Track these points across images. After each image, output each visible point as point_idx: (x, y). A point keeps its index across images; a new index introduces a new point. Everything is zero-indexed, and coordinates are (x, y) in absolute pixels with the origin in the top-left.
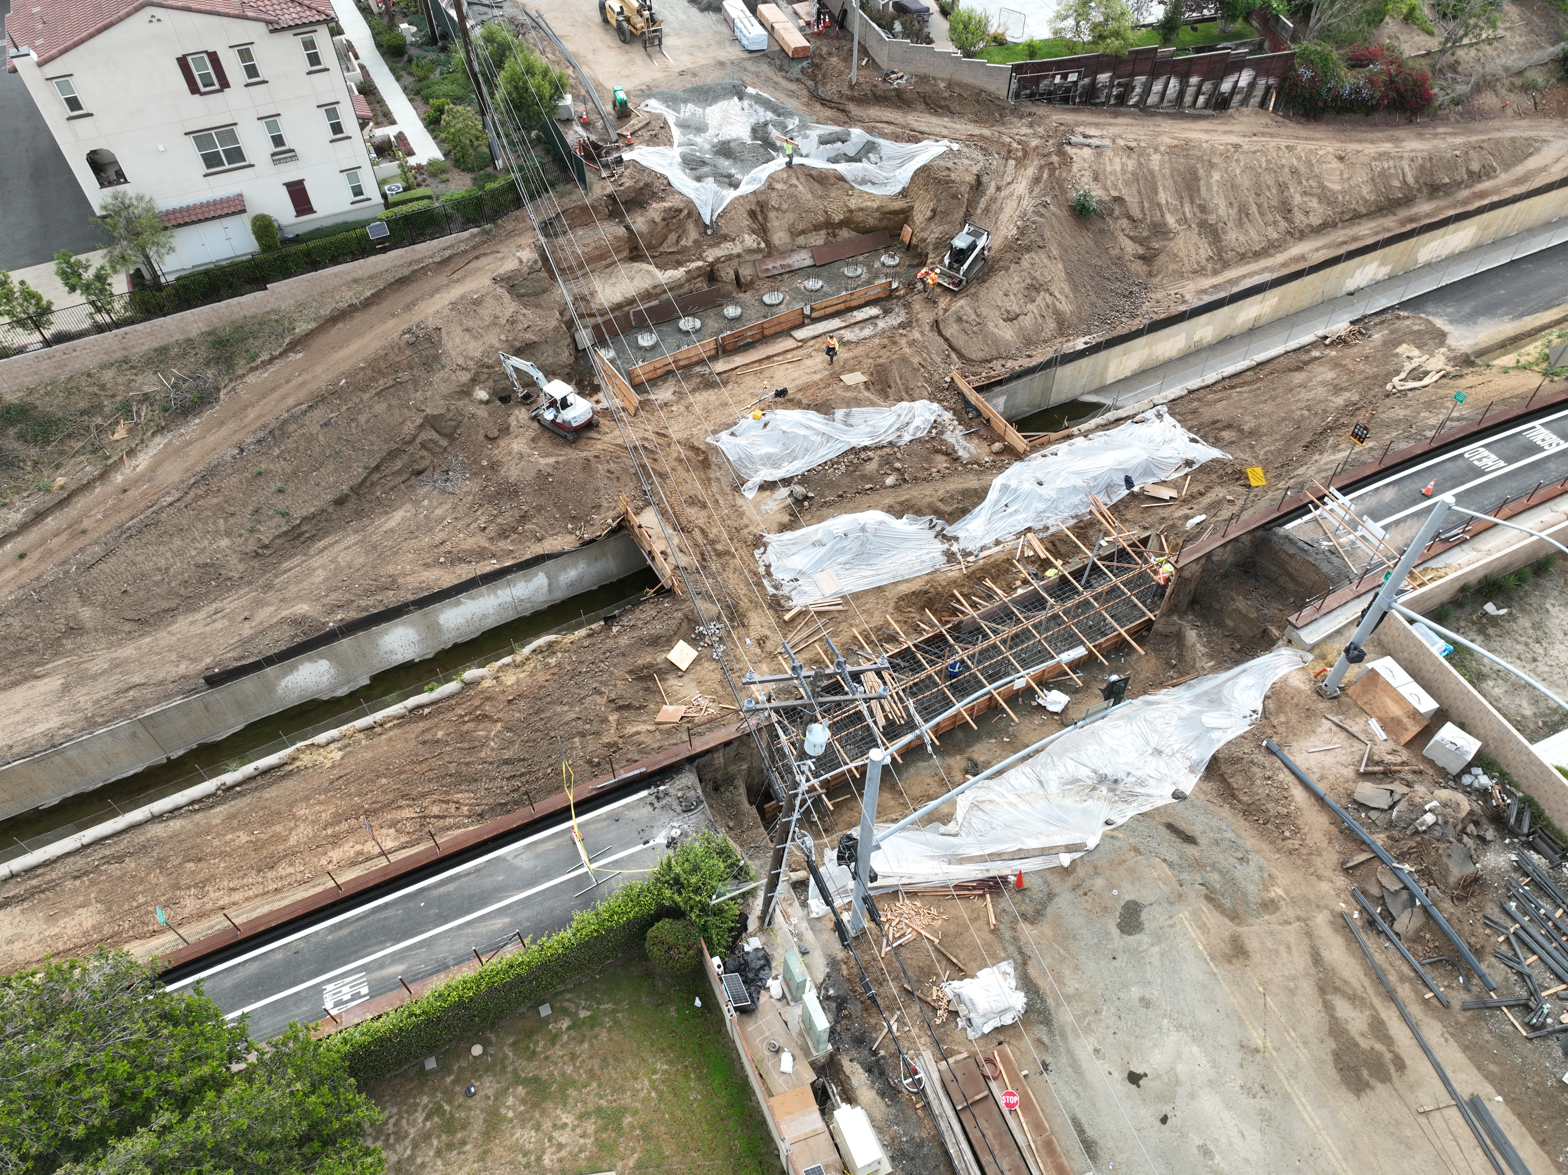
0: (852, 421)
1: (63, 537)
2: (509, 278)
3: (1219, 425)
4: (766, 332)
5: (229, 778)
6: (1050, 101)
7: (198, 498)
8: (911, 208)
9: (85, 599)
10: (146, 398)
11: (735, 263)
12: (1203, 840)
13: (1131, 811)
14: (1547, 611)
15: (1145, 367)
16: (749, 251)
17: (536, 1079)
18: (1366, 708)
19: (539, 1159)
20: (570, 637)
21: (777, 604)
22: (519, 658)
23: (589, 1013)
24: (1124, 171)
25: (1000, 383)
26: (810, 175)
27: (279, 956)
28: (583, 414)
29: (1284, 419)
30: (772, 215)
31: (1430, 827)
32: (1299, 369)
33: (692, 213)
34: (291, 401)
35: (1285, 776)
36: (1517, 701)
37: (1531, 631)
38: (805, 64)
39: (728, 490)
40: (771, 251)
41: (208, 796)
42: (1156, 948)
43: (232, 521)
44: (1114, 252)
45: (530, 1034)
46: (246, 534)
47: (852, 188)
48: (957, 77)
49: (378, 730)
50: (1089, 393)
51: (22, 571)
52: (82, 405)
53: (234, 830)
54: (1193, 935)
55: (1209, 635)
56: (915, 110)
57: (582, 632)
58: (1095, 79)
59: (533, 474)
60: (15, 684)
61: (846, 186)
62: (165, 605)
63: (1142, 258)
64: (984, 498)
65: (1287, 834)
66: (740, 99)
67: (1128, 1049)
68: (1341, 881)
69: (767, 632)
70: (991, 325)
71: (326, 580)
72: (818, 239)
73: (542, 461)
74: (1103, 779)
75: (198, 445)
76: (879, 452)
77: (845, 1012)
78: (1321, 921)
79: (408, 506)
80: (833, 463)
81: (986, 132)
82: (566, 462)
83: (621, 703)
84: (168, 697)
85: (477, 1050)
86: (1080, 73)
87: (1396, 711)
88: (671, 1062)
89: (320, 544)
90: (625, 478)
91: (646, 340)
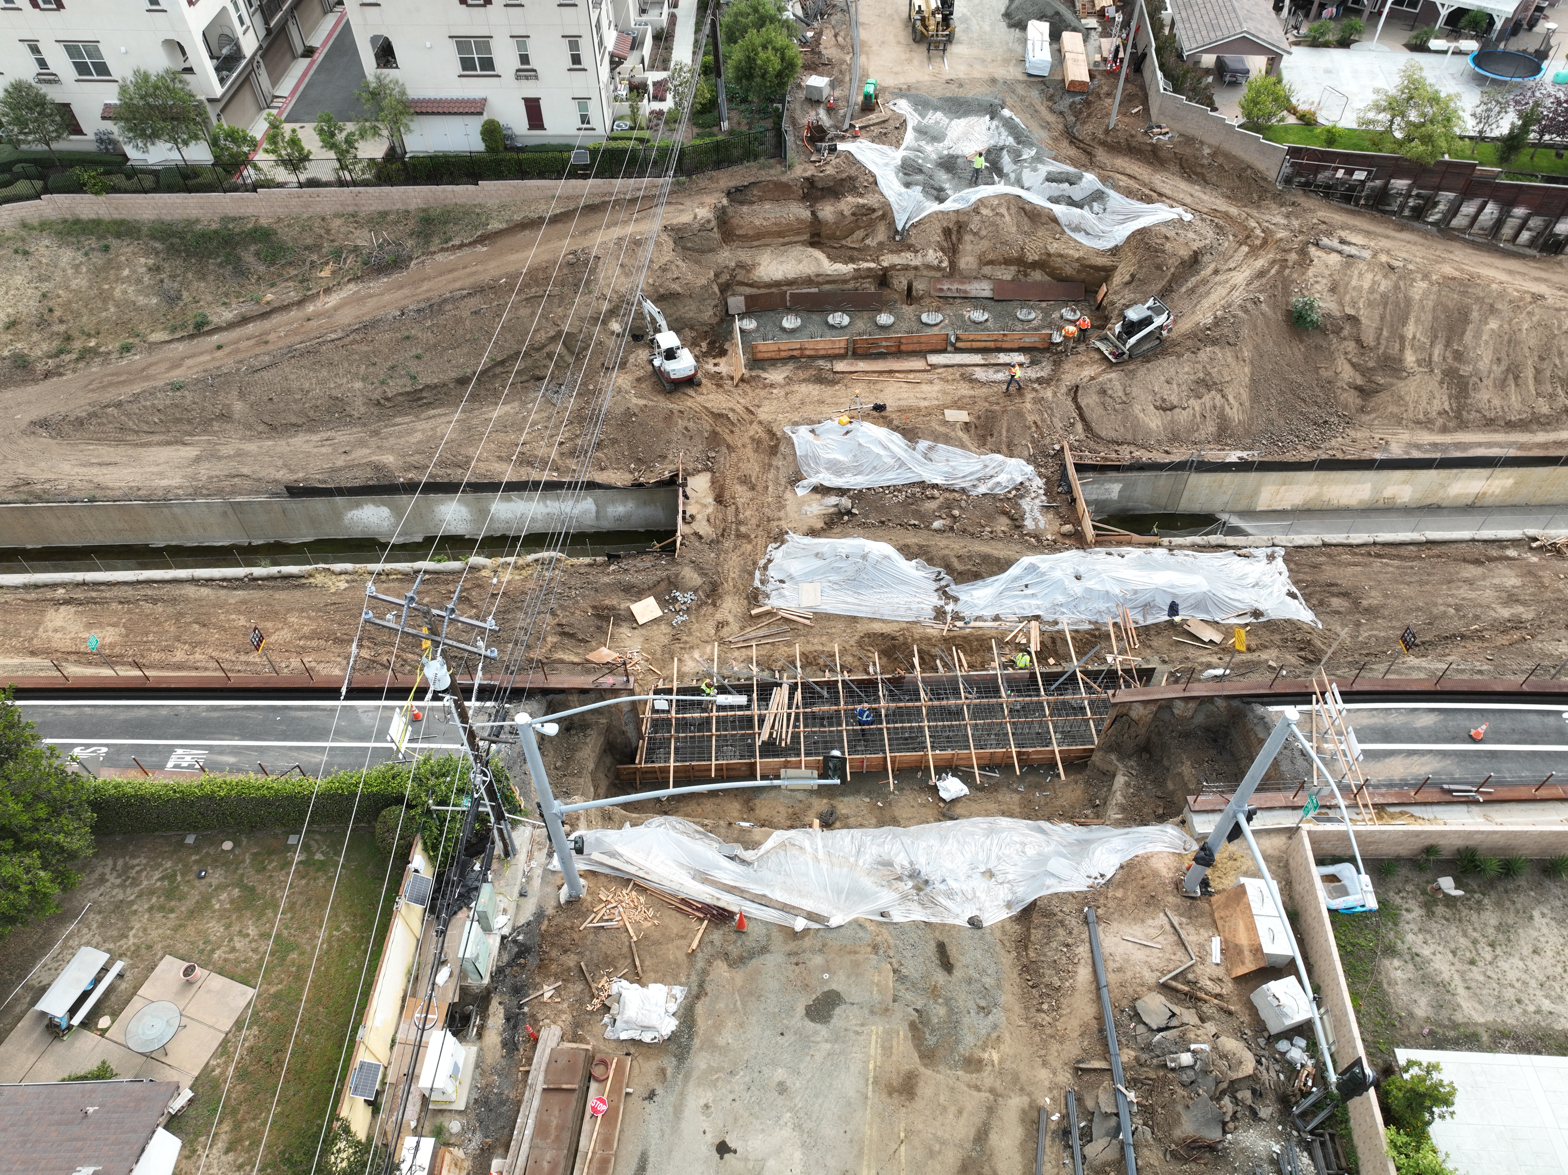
0: (933, 455)
1: (252, 342)
2: (679, 229)
3: (1334, 589)
4: (903, 348)
5: (257, 571)
6: (1327, 196)
7: (355, 341)
8: (1114, 268)
9: (242, 395)
10: (356, 249)
11: (911, 274)
12: (958, 973)
13: (919, 915)
14: (1531, 918)
15: (1310, 506)
16: (929, 267)
17: (253, 889)
18: (1220, 923)
19: (213, 951)
20: (574, 561)
21: (754, 597)
22: (521, 562)
23: (323, 858)
24: (1372, 290)
25: (1117, 468)
26: (1023, 209)
27: (164, 712)
28: (684, 369)
29: (1419, 609)
30: (968, 238)
31: (1183, 1068)
32: (1477, 562)
33: (886, 214)
34: (458, 285)
35: (1083, 951)
36: (1416, 996)
37: (1491, 931)
38: (1078, 99)
39: (783, 481)
40: (953, 273)
41: (237, 579)
42: (828, 1046)
43: (371, 369)
44: (1324, 373)
45: (271, 852)
46: (377, 384)
47: (1063, 232)
48: (1226, 146)
49: (383, 577)
50: (1232, 512)
51: (213, 359)
52: (309, 241)
53: (240, 613)
54: (872, 1052)
55: (1139, 789)
56: (1166, 170)
57: (587, 560)
58: (1388, 182)
59: (622, 410)
60: (168, 443)
61: (1058, 229)
62: (294, 420)
63: (1359, 389)
64: (1005, 571)
65: (1045, 1007)
66: (992, 118)
67: (736, 1120)
68: (1065, 1078)
69: (731, 619)
70: (1137, 408)
71: (419, 442)
72: (1006, 274)
73: (635, 400)
74: (914, 875)
75: (375, 299)
76: (947, 495)
77: (522, 961)
78: (1015, 1103)
79: (516, 404)
80: (897, 489)
81: (1234, 211)
82: (652, 409)
83: (567, 629)
84: (257, 492)
85: (228, 845)
86: (1369, 173)
87: (1243, 939)
88: (354, 928)
89: (432, 412)
90: (697, 440)
91: (790, 322)
